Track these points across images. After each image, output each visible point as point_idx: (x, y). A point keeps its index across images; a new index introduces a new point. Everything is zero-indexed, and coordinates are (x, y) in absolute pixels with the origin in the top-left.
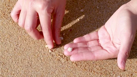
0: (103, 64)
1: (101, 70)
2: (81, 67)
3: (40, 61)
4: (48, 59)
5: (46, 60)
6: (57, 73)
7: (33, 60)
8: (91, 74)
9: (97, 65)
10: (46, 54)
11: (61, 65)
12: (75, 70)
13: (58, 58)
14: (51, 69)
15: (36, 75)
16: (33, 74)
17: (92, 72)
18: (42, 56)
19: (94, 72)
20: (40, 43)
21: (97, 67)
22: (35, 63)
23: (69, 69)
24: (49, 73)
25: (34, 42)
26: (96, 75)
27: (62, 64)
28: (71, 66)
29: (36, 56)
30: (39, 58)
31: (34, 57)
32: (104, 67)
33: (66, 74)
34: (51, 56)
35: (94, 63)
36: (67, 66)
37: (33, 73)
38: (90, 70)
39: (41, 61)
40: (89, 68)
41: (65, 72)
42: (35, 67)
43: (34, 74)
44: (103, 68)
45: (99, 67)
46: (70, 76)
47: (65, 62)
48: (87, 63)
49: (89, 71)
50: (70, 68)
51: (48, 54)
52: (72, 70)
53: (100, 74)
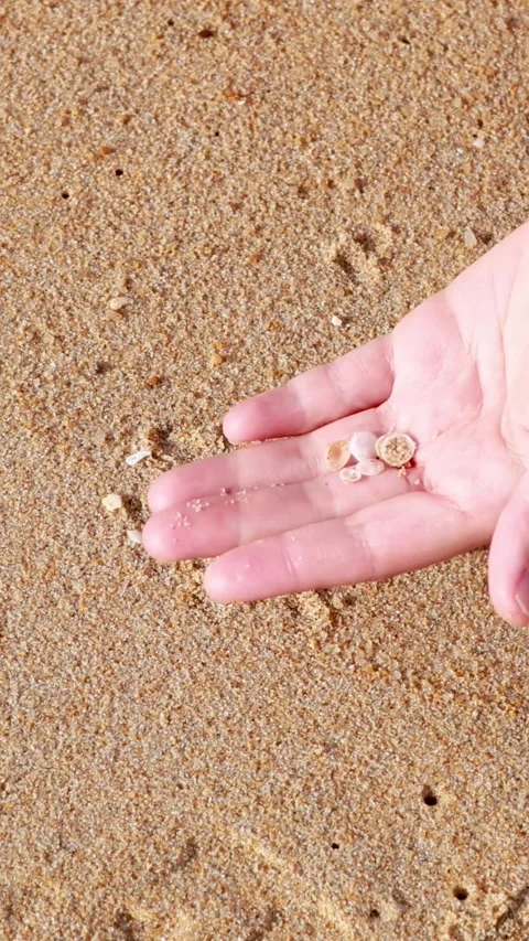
0: (497, 635)
1: (485, 673)
2: (348, 653)
3: (65, 606)
4: (122, 592)
5: (108, 598)
6: (178, 694)
7: (17, 597)
8: (414, 698)
9: (456, 638)
10: (108, 558)
11: (208, 632)
12: (304, 675)
13: (188, 586)
14: (140, 663)
15: (31, 703)
16: (15, 694)
17: (418, 686)
18: (76, 571)
19: (437, 687)
20: (68, 479)
21: (456, 654)
22: (32, 617)
23: (262, 665)
24: (123, 688)
25: (29, 474)
26: (451, 709)
27: (213, 628)
28: (277, 643)
29: (34, 569)
30: (55, 584)
31: (26, 576)
32: (507, 657)
33: (242, 698)
34: (139, 573)
35: (438, 624)
36: (246, 645)
37: (14, 685)
38: (409, 673)
39: (69, 607)
40: (400, 661)
41: (239, 685)
42: (29, 646)
43: (20, 693)
44: (498, 662)
45: (474, 651)
46: (270, 710)
47: (233, 616)
48: (390, 627)
49: (404, 678)
50: (268, 655)
51: (118, 561)
52: (288, 672)
53: (475, 702)
